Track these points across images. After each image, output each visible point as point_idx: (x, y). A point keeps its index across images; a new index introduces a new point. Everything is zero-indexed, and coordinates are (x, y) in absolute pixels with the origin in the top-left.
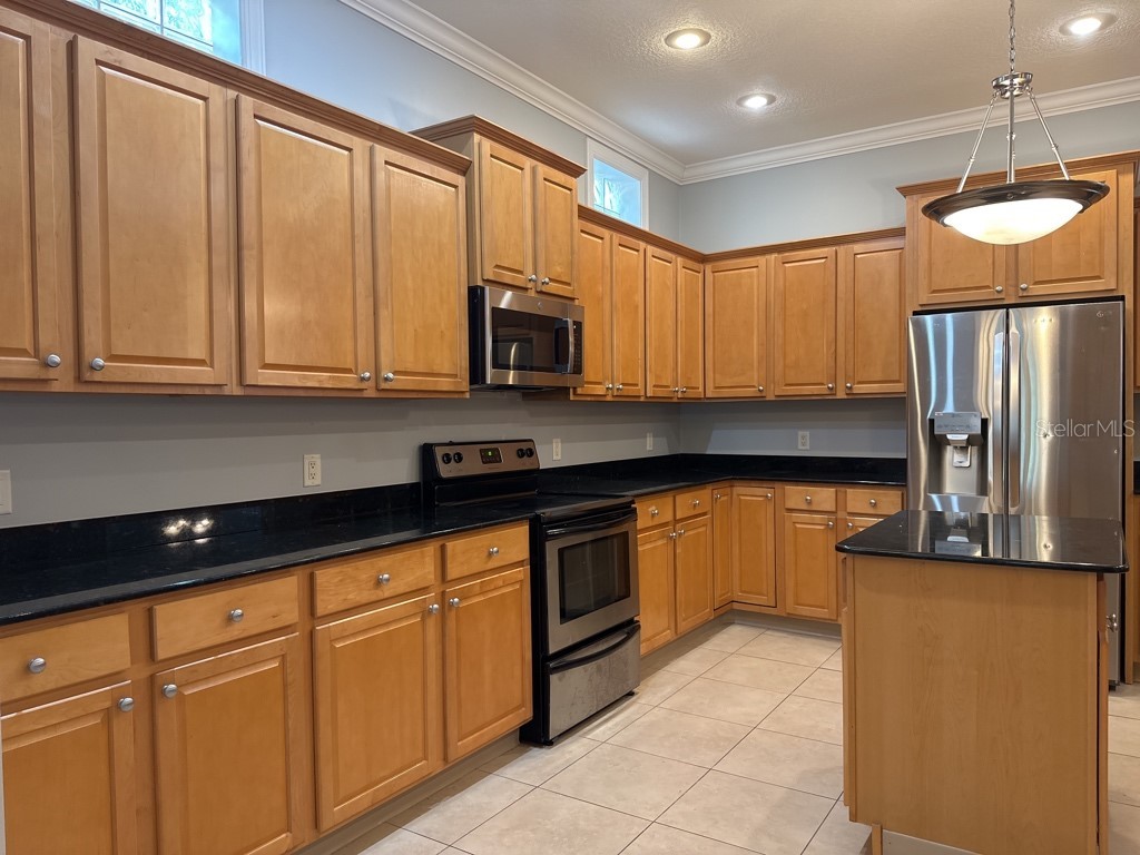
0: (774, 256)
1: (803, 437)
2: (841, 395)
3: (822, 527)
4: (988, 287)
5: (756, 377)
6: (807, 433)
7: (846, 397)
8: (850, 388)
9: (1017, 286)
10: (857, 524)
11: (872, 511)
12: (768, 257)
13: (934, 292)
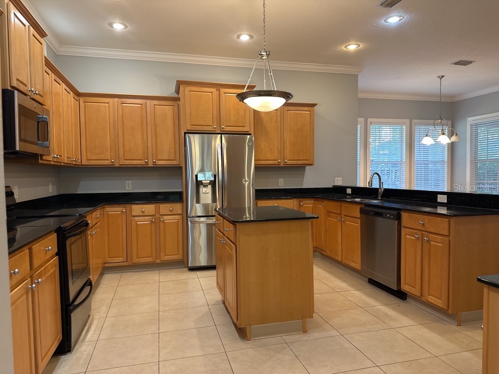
0: (116, 99)
1: (128, 184)
2: (151, 165)
3: (149, 222)
4: (211, 126)
5: (109, 156)
6: (130, 182)
7: (152, 166)
8: (155, 162)
9: (220, 126)
10: (164, 219)
11: (171, 213)
12: (114, 99)
13: (192, 125)
